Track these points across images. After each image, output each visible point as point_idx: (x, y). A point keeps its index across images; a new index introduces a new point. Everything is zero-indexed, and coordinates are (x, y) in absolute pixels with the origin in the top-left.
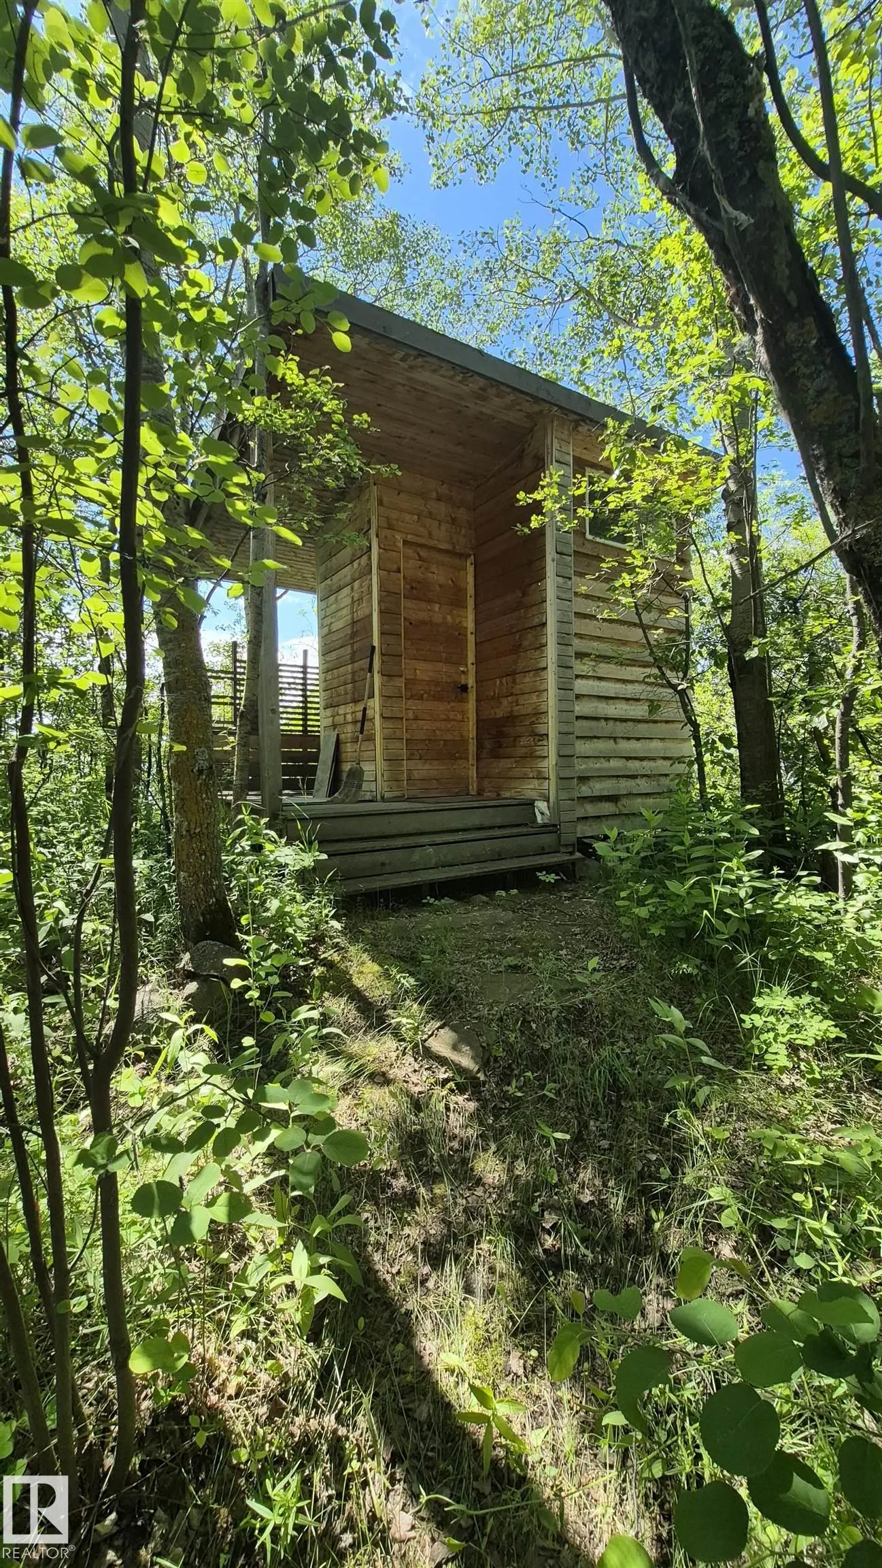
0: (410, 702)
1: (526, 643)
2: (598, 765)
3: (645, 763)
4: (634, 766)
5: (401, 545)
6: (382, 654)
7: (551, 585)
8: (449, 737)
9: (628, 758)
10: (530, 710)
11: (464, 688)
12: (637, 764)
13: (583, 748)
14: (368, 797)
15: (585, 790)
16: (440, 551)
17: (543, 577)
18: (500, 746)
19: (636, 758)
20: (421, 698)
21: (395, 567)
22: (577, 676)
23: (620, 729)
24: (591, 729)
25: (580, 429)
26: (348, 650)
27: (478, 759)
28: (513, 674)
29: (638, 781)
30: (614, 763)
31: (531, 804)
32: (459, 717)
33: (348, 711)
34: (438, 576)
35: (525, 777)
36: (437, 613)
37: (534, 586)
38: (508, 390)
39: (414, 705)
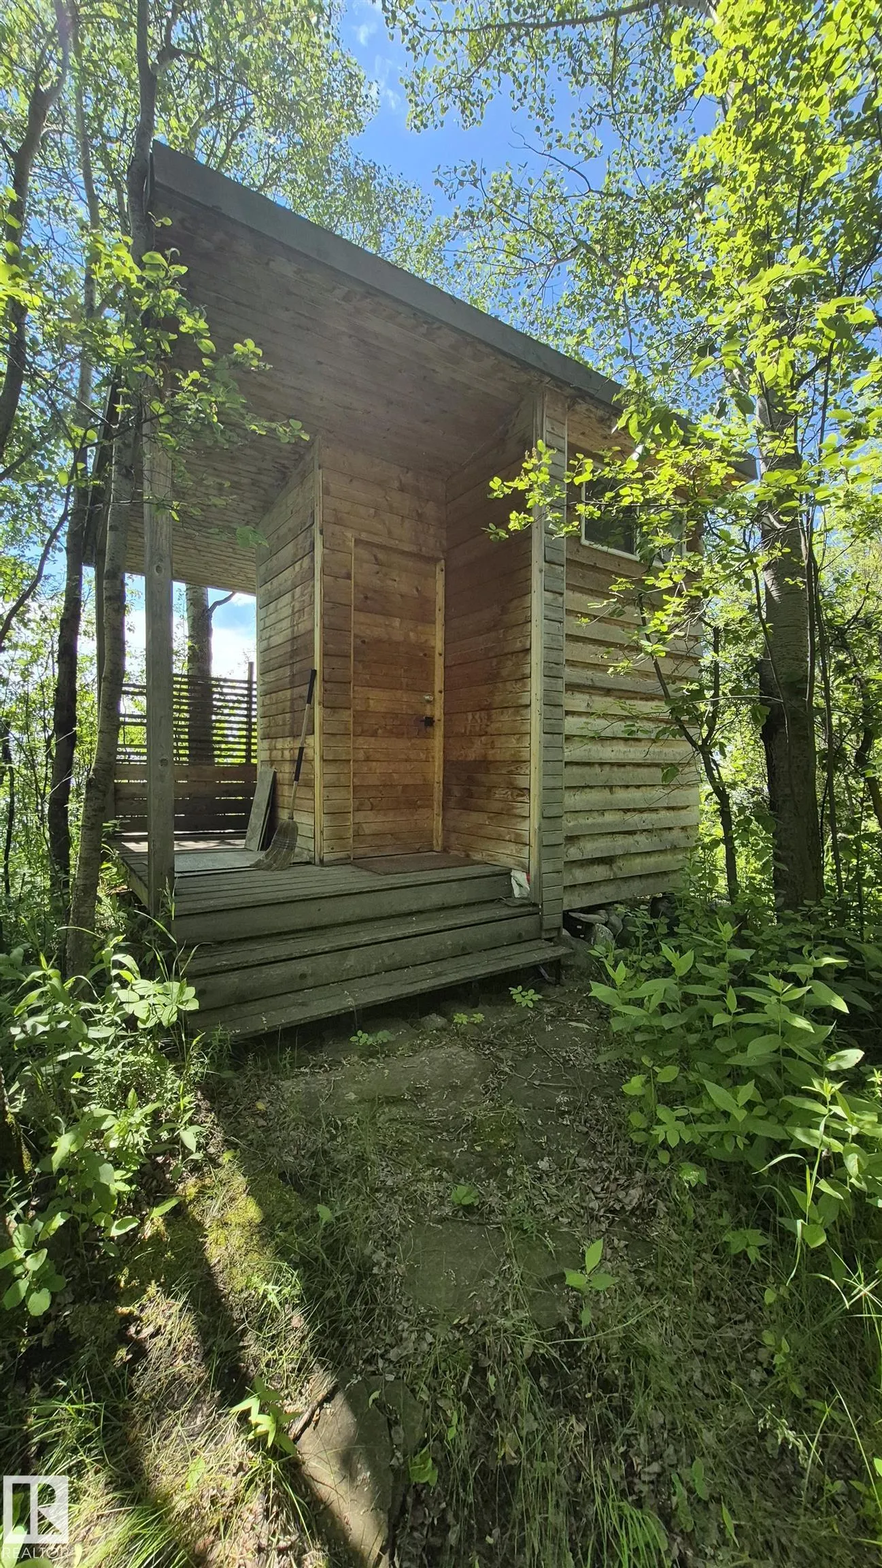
0: (361, 740)
1: (504, 673)
2: (590, 821)
3: (645, 815)
4: (634, 819)
5: (352, 544)
6: (324, 681)
7: (537, 601)
8: (409, 781)
9: (626, 811)
10: (507, 756)
11: (430, 722)
12: (636, 817)
13: (573, 800)
14: (305, 858)
15: (574, 853)
16: (403, 553)
17: (528, 592)
18: (471, 796)
19: (634, 810)
20: (374, 734)
21: (344, 571)
22: (568, 713)
23: (618, 775)
24: (583, 776)
25: (577, 407)
26: (287, 671)
27: (445, 807)
28: (488, 708)
29: (637, 837)
30: (609, 817)
31: (507, 874)
32: (423, 756)
33: (286, 747)
34: (401, 584)
35: (500, 839)
36: (397, 628)
37: (515, 602)
38: (489, 350)
39: (365, 743)
